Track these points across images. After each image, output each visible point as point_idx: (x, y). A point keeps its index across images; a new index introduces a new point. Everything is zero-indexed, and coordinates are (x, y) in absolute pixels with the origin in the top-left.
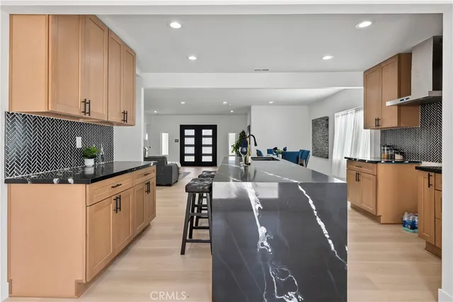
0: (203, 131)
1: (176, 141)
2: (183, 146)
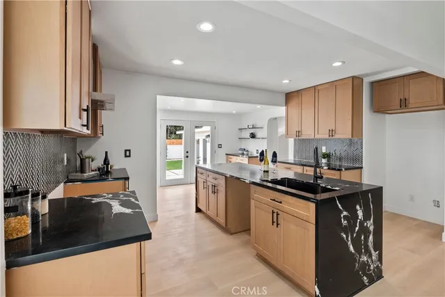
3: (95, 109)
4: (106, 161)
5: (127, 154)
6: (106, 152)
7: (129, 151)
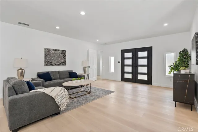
0: (139, 53)
1: (119, 62)
2: (123, 66)
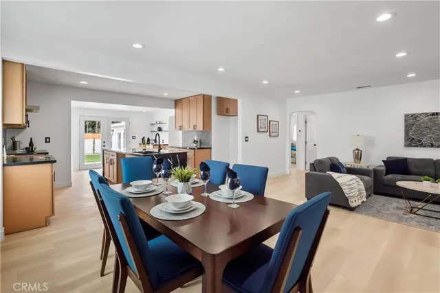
3: (27, 116)
4: (31, 144)
5: (47, 140)
6: (31, 139)
7: (49, 138)
